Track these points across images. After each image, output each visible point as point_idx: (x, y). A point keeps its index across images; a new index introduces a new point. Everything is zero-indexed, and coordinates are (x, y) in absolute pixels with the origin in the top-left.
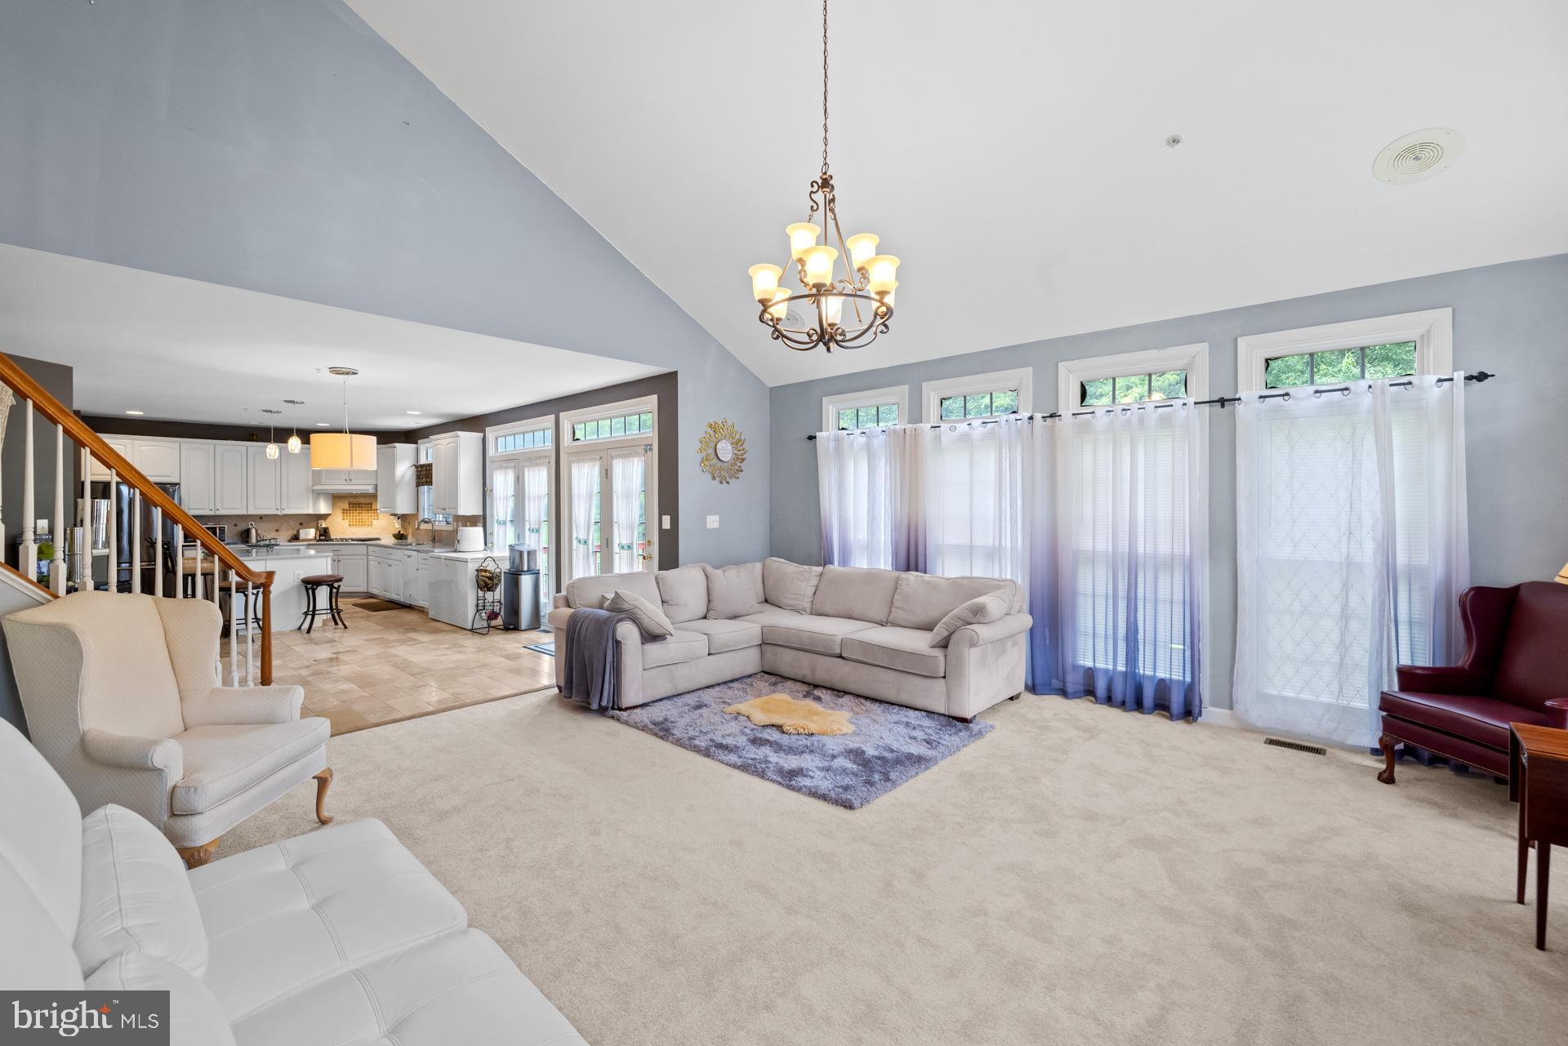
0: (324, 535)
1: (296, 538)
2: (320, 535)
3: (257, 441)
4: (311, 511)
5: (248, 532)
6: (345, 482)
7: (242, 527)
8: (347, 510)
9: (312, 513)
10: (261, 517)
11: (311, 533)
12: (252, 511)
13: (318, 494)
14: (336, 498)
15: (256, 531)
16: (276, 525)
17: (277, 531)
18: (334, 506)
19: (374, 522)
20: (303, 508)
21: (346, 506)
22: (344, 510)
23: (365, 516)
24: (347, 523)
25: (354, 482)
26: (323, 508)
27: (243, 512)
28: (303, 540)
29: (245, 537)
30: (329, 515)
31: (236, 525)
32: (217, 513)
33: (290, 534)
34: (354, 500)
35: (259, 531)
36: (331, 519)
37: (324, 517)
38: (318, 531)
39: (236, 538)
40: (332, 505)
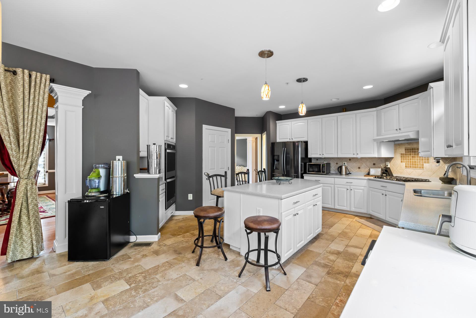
0: (387, 172)
1: (368, 174)
2: (383, 173)
3: (344, 111)
4: (376, 155)
5: (341, 167)
7: (339, 164)
8: (404, 154)
10: (350, 159)
11: (376, 172)
12: (340, 155)
13: (380, 143)
16: (358, 165)
17: (359, 168)
18: (395, 152)
19: (426, 165)
20: (371, 153)
21: (403, 151)
22: (402, 154)
23: (417, 159)
24: (404, 164)
25: (403, 130)
26: (385, 153)
27: (336, 156)
28: (372, 176)
29: (340, 171)
30: (392, 158)
31: (337, 164)
32: (323, 156)
33: (366, 171)
34: (409, 147)
35: (349, 168)
36: (393, 161)
37: (389, 159)
38: (382, 170)
39: (337, 172)
40: (393, 150)
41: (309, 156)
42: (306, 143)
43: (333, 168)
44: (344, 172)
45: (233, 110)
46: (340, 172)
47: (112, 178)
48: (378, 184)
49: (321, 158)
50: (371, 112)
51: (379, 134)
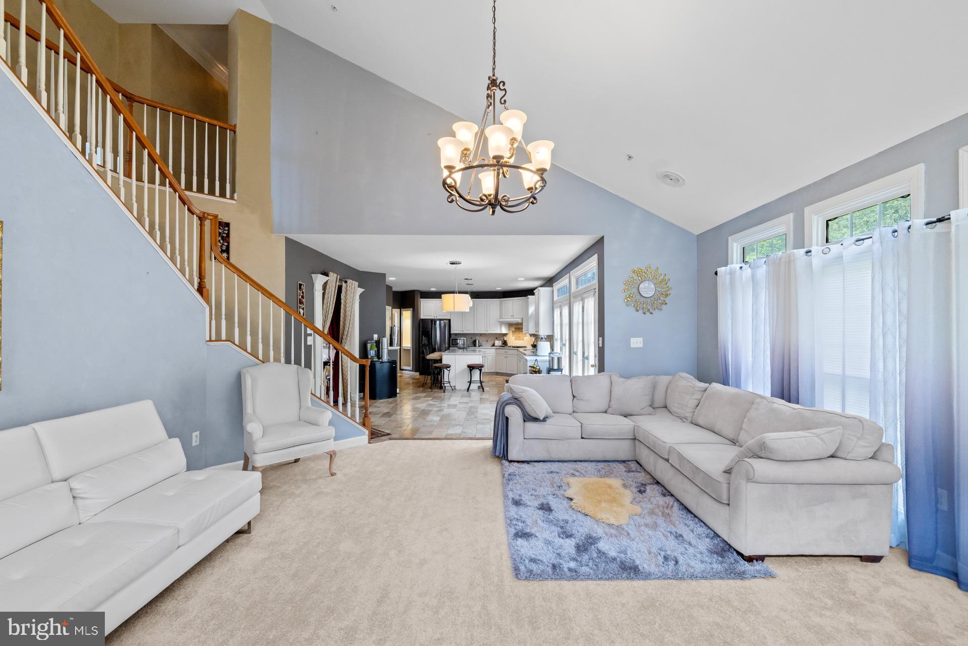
0: (505, 343)
1: (493, 345)
2: (503, 344)
3: (478, 298)
5: (476, 341)
6: (511, 317)
7: (473, 339)
8: (514, 332)
9: (500, 333)
10: (481, 334)
11: (498, 343)
12: (476, 332)
13: (502, 323)
14: (510, 325)
15: (479, 341)
16: (486, 338)
17: (487, 341)
18: (509, 330)
19: (525, 338)
20: (495, 330)
21: (514, 330)
23: (521, 335)
24: (514, 337)
25: (515, 317)
26: (504, 330)
27: (473, 332)
28: (496, 346)
30: (507, 334)
33: (492, 343)
34: (517, 327)
36: (507, 336)
37: (505, 335)
38: (502, 342)
39: (472, 345)
40: (508, 329)
41: (451, 332)
42: (450, 320)
43: (470, 342)
44: (477, 345)
45: (392, 287)
46: (475, 345)
47: (382, 349)
48: (502, 351)
49: (460, 334)
50: (495, 302)
51: (501, 317)
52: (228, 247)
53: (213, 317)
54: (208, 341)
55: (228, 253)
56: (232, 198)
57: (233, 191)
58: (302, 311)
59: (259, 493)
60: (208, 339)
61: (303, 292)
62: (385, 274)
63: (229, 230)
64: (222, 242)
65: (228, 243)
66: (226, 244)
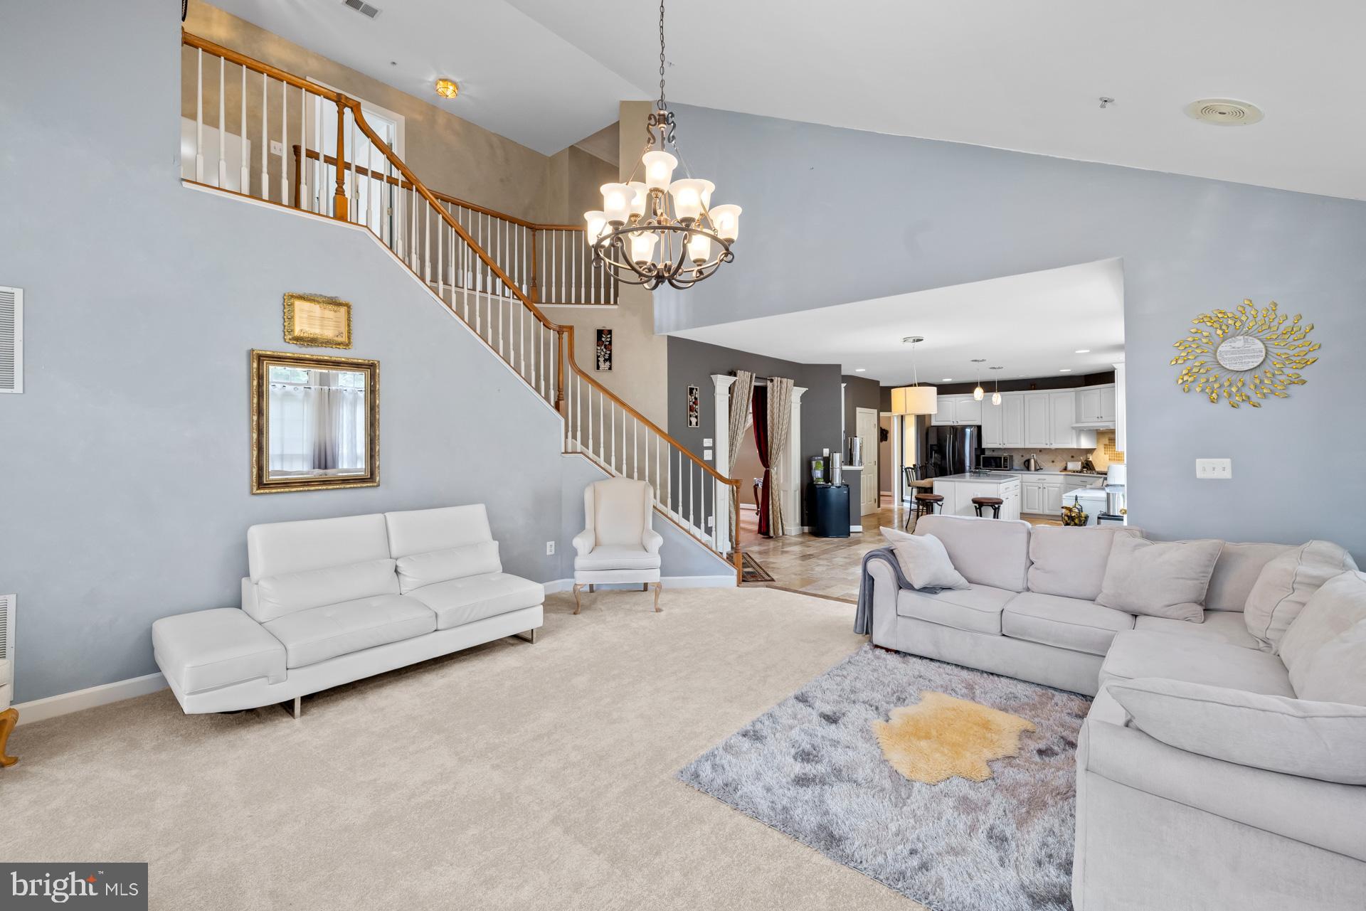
0: (1088, 466)
1: (1065, 469)
2: (1084, 468)
3: (1035, 389)
4: (1075, 446)
5: (1028, 461)
6: (1096, 419)
7: (1026, 458)
8: (1103, 446)
9: (1075, 447)
10: (1041, 450)
11: (1075, 465)
12: (1028, 446)
13: (1080, 431)
14: (1099, 434)
15: (1035, 461)
16: (1052, 457)
17: (1053, 462)
18: (1098, 441)
20: (1069, 443)
21: (1107, 442)
24: (1103, 456)
25: (1104, 419)
26: (1085, 443)
27: (1022, 446)
28: (1070, 471)
29: (1027, 465)
30: (1093, 449)
31: (1022, 456)
32: (1005, 447)
33: (1063, 465)
34: (1111, 436)
35: (1039, 462)
36: (1095, 453)
37: (1091, 451)
38: (1082, 463)
39: (1023, 467)
40: (1096, 440)
41: (983, 447)
42: (979, 428)
43: (1018, 462)
44: (1033, 467)
45: (877, 383)
46: (1028, 467)
48: (1078, 480)
49: (1000, 448)
50: (1068, 394)
51: (1078, 420)
52: (610, 355)
53: (570, 429)
54: (563, 453)
55: (610, 362)
56: (616, 302)
57: (616, 295)
58: (694, 420)
59: (542, 606)
60: (563, 451)
61: (696, 399)
62: (840, 365)
63: (611, 338)
64: (604, 350)
65: (611, 351)
66: (608, 352)
